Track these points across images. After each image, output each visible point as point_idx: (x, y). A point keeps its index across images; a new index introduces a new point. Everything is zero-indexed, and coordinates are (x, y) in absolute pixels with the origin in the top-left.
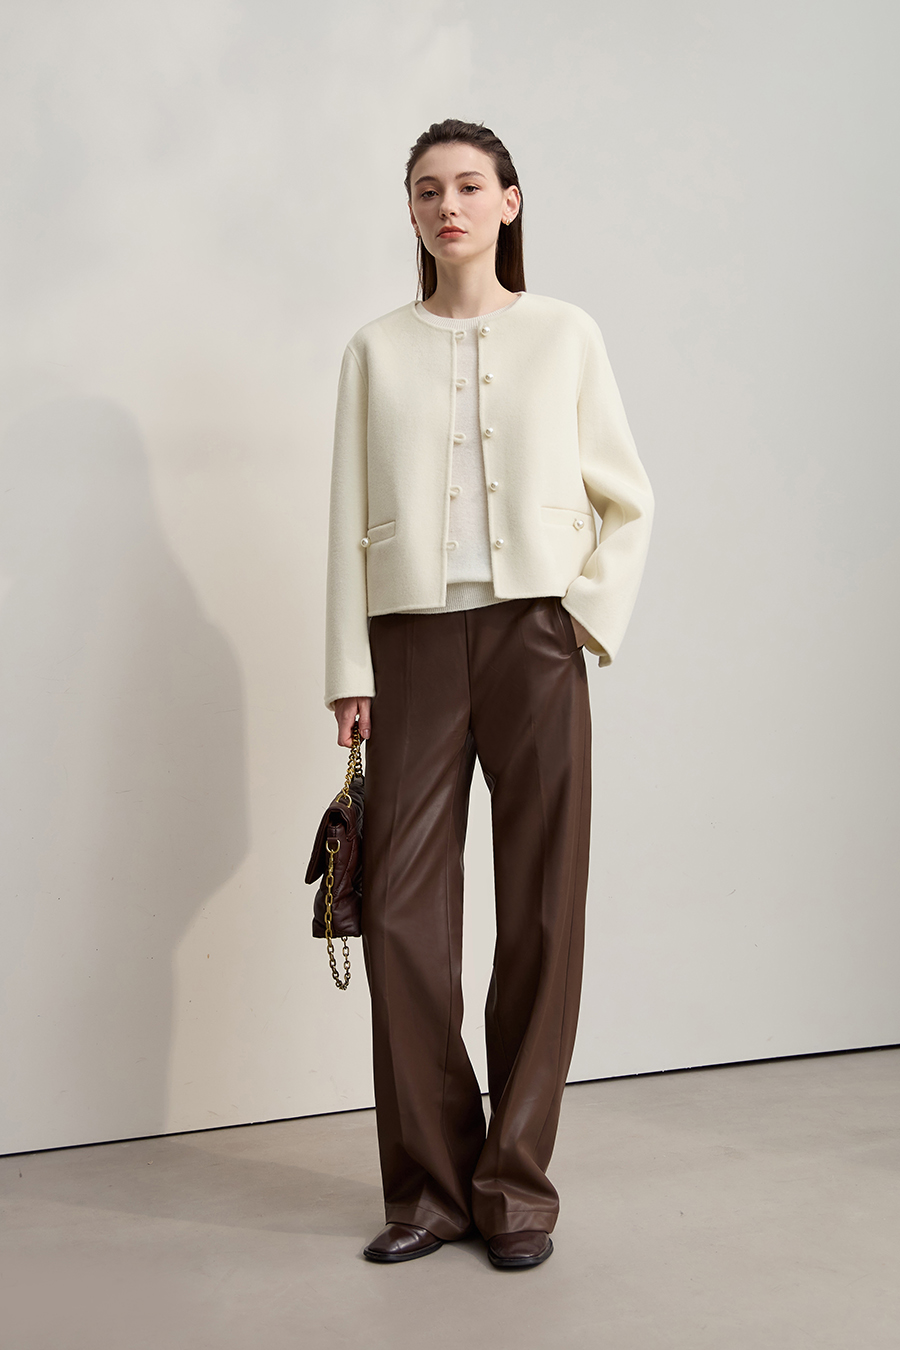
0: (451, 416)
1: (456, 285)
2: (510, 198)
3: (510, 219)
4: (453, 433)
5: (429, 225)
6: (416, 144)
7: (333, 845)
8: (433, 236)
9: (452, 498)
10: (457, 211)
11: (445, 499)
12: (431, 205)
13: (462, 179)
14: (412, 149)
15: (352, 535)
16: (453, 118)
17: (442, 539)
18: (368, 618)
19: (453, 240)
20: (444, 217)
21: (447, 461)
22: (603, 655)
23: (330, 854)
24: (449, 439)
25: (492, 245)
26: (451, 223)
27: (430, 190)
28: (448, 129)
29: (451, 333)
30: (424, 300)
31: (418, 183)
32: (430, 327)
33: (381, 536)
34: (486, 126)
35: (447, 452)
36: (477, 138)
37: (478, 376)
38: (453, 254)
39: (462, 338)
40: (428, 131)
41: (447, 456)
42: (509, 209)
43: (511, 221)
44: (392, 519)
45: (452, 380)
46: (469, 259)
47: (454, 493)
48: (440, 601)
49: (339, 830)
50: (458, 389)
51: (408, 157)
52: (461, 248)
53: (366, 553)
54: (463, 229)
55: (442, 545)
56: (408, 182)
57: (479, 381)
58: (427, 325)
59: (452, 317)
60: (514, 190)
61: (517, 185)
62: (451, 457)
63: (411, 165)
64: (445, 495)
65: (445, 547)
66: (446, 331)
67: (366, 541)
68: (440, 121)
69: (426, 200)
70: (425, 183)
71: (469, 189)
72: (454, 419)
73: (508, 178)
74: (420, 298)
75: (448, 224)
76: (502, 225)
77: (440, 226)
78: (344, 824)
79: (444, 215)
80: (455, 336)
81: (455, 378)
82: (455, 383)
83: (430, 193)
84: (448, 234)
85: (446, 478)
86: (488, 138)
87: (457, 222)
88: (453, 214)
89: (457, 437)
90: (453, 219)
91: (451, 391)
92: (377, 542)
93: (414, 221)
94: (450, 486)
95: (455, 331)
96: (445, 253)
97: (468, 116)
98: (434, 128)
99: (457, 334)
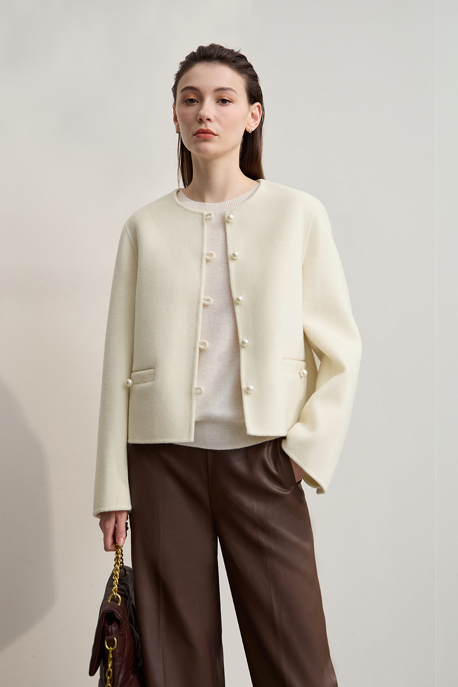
0: (201, 283)
1: (207, 176)
2: (254, 112)
3: (252, 128)
4: (202, 297)
5: (188, 126)
6: (185, 60)
7: (111, 643)
8: (191, 135)
9: (201, 351)
10: (212, 117)
11: (195, 351)
12: (191, 110)
13: (218, 93)
14: (181, 63)
15: (120, 377)
16: (217, 43)
17: (192, 385)
18: (128, 444)
19: (206, 140)
20: (201, 121)
21: (197, 320)
22: (319, 488)
23: (108, 651)
24: (199, 302)
25: (237, 146)
26: (206, 126)
27: (191, 98)
28: (212, 51)
29: (202, 214)
30: (185, 187)
31: (183, 90)
32: (186, 210)
33: (143, 379)
34: (242, 53)
35: (198, 312)
36: (234, 62)
37: (227, 254)
38: (205, 152)
39: (210, 219)
40: (195, 51)
41: (197, 316)
42: (252, 120)
43: (253, 129)
44: (152, 366)
45: (202, 254)
46: (217, 156)
47: (202, 347)
48: (189, 437)
49: (113, 628)
50: (207, 261)
51: (177, 69)
52: (211, 147)
53: (129, 391)
54: (215, 132)
55: (191, 389)
56: (175, 89)
57: (227, 258)
58: (183, 208)
59: (204, 201)
60: (258, 106)
61: (261, 102)
62: (201, 317)
63: (179, 76)
64: (195, 348)
65: (194, 391)
66: (199, 213)
67: (130, 381)
68: (206, 44)
69: (188, 105)
70: (189, 91)
71: (223, 102)
72: (203, 286)
73: (255, 96)
74: (182, 186)
75: (203, 127)
76: (246, 132)
77: (197, 127)
78: (118, 622)
79: (201, 120)
80: (205, 217)
81: (205, 251)
82: (205, 256)
83: (192, 101)
84: (203, 135)
85: (196, 334)
86: (242, 63)
87: (211, 126)
88: (209, 119)
89: (205, 300)
90: (208, 123)
91: (201, 263)
92: (139, 383)
93: (175, 119)
94: (199, 340)
95: (206, 213)
96: (199, 150)
97: (229, 43)
98: (201, 49)
99: (207, 215)
